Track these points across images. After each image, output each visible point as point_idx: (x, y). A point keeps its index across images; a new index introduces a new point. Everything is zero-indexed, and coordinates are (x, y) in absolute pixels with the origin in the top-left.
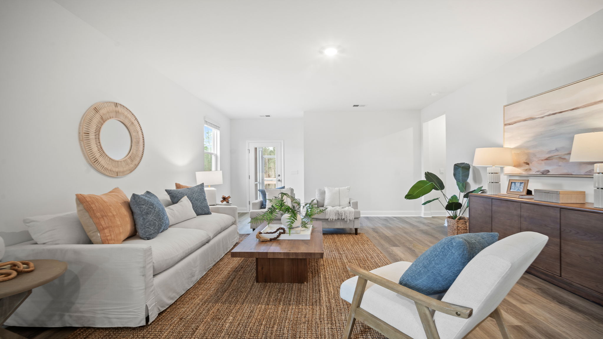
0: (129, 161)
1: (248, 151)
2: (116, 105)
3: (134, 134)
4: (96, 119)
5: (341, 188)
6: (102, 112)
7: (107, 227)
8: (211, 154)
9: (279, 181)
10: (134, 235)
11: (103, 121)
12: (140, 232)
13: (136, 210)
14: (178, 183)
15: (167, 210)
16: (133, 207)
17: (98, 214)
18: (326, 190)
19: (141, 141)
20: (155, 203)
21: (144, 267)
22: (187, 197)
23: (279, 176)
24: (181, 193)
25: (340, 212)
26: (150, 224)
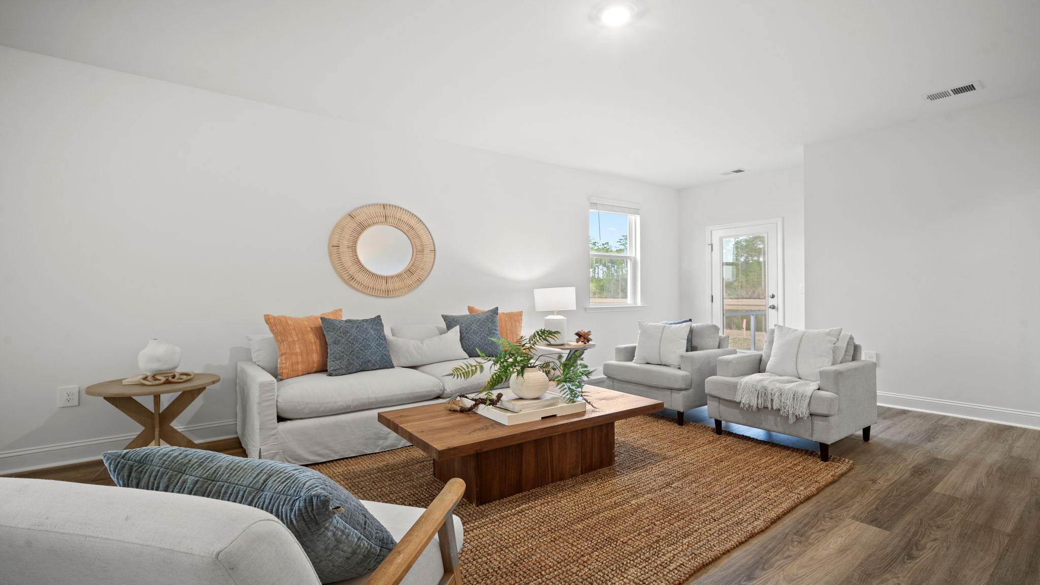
0: (406, 276)
1: (710, 246)
8: (627, 257)
9: (773, 307)
11: (361, 229)
14: (472, 305)
19: (428, 251)
22: (460, 327)
23: (773, 297)
25: (770, 391)
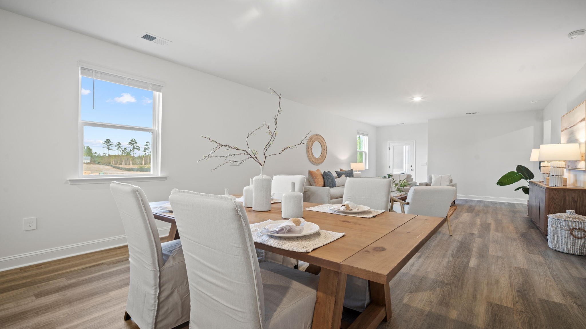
0: (321, 158)
1: (389, 148)
2: (317, 135)
3: (323, 146)
4: (311, 142)
5: (444, 175)
6: (313, 139)
7: (317, 182)
8: (363, 152)
9: (412, 170)
10: (324, 186)
11: (313, 142)
12: (326, 185)
13: (325, 177)
14: (341, 168)
15: (336, 180)
16: (324, 176)
17: (314, 177)
18: (433, 176)
19: (326, 150)
20: (331, 175)
21: (328, 194)
22: (345, 175)
23: (412, 166)
24: (342, 173)
26: (329, 183)
